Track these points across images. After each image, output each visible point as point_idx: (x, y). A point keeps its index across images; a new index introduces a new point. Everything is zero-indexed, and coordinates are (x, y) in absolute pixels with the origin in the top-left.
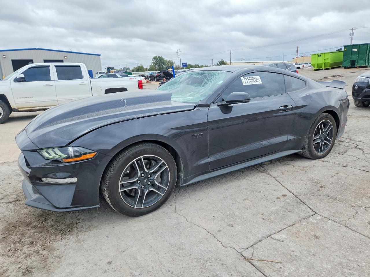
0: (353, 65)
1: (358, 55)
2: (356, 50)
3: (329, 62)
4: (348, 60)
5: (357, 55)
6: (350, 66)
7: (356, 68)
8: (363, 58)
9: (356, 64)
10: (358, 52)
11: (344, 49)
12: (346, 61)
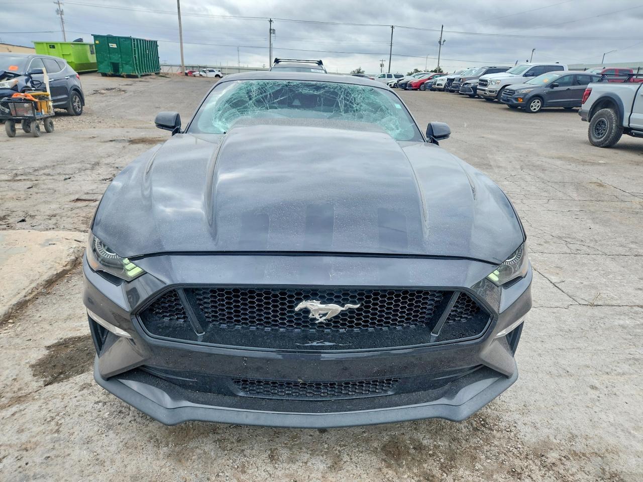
0: (115, 72)
1: (120, 56)
2: (115, 46)
3: (73, 61)
4: (106, 62)
5: (118, 55)
6: (113, 73)
7: (123, 77)
8: (130, 61)
9: (121, 70)
10: (119, 50)
11: (95, 42)
12: (103, 62)
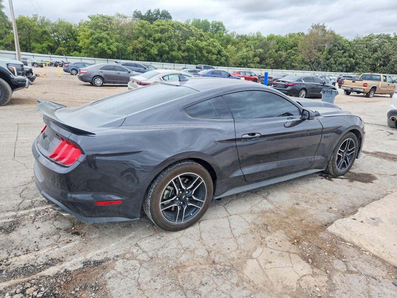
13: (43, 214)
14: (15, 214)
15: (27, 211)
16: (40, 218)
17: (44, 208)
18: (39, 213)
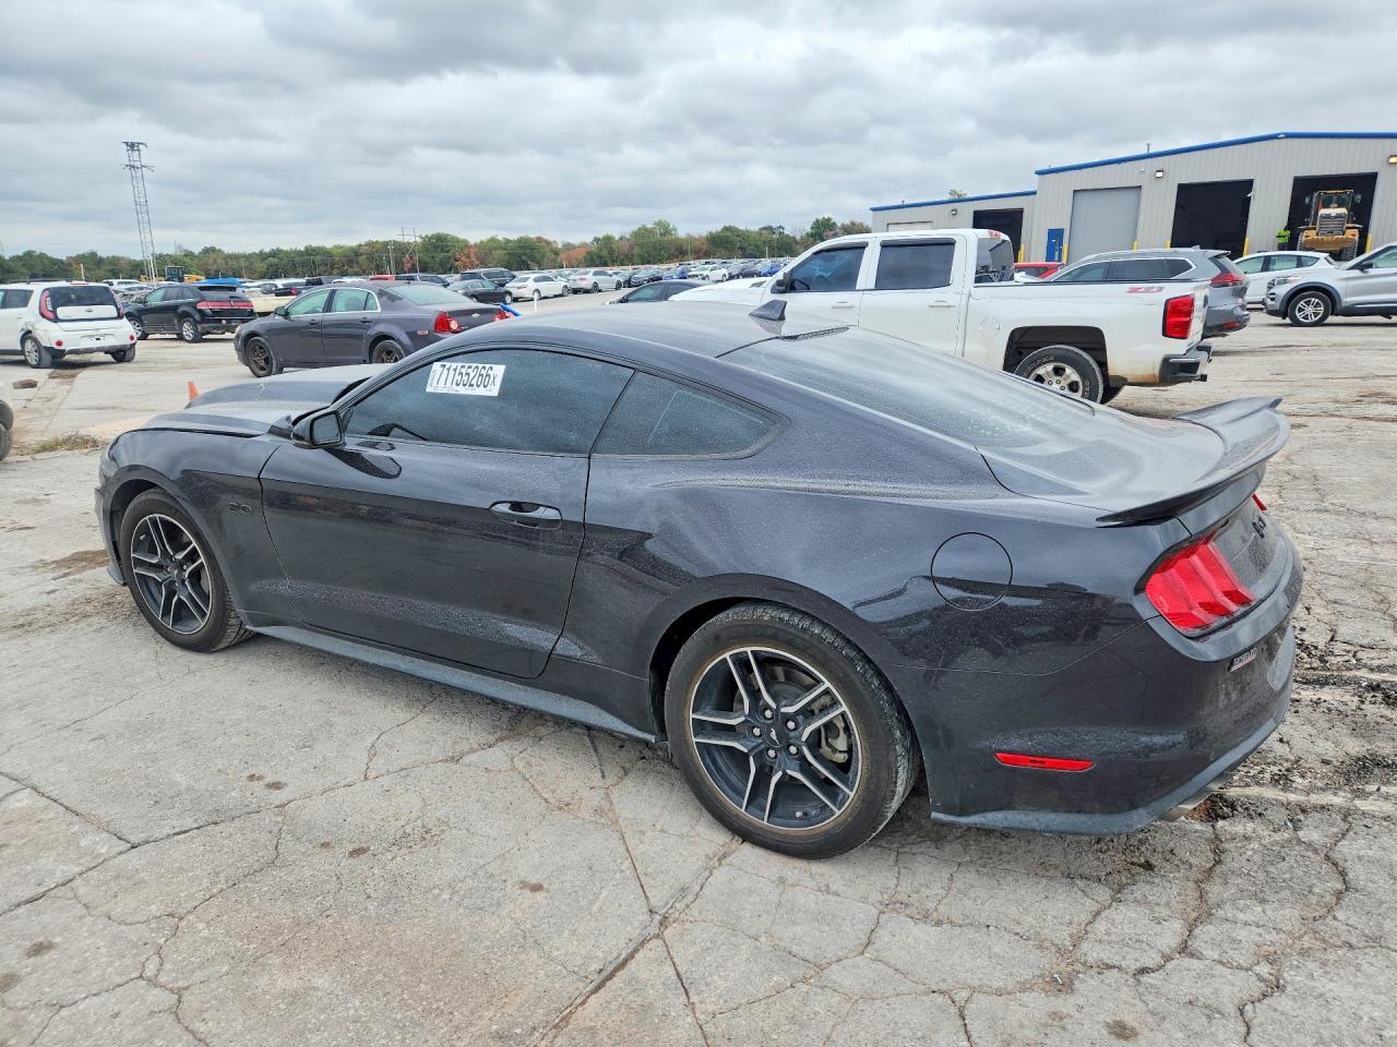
13: (1261, 772)
14: (1358, 802)
15: (1316, 799)
16: (1274, 764)
17: (1254, 791)
18: (1275, 781)
